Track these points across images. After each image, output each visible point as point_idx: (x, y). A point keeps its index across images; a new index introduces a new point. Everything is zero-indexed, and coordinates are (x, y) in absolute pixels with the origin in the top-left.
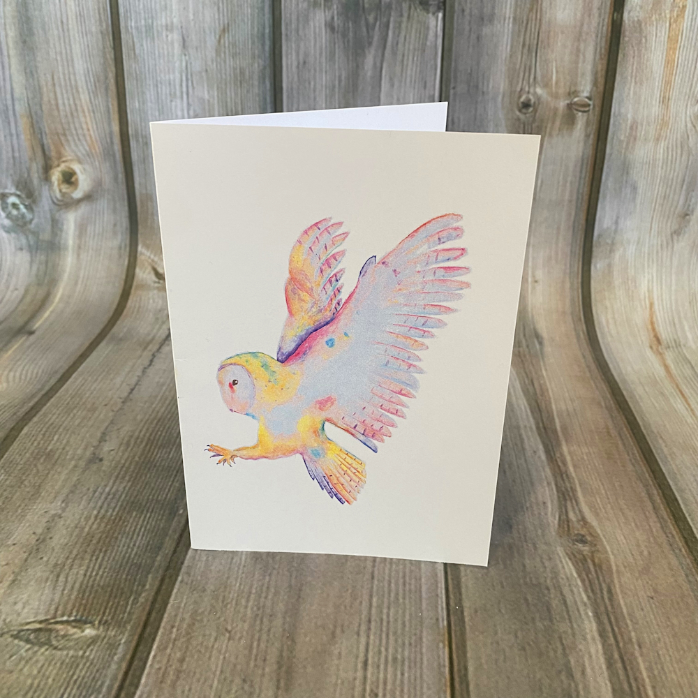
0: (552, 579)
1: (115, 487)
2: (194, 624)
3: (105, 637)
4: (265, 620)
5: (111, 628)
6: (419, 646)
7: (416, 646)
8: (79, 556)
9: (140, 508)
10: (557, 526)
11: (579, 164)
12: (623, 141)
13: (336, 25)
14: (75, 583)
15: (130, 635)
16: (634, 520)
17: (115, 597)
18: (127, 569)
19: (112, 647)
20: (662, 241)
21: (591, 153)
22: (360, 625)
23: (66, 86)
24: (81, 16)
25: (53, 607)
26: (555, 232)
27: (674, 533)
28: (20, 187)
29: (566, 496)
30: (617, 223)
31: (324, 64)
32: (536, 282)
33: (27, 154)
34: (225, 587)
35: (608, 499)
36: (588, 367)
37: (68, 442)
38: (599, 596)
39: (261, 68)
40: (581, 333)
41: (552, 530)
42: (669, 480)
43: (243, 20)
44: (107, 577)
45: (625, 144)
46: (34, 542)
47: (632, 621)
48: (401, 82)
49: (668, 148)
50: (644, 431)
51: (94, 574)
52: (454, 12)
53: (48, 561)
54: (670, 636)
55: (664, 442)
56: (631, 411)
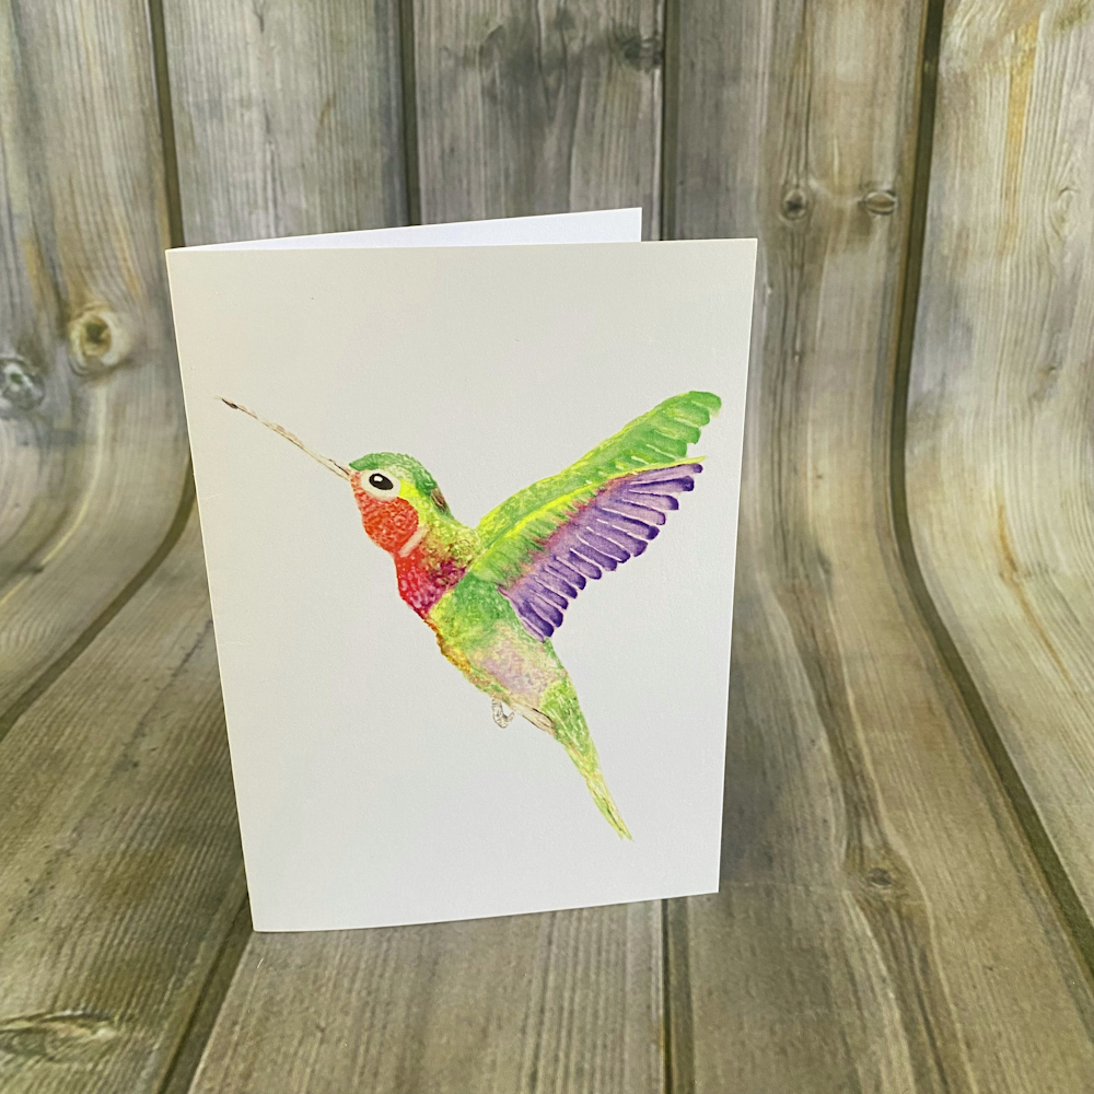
0: (834, 940)
1: (155, 807)
2: (267, 1019)
3: (128, 1041)
4: (378, 1011)
5: (138, 1028)
6: (618, 1050)
7: (613, 1050)
8: (94, 916)
9: (192, 838)
10: (843, 857)
11: (880, 295)
12: (947, 257)
13: (498, 92)
14: (85, 957)
15: (167, 1038)
16: (967, 846)
17: (148, 978)
18: (167, 935)
19: (139, 1056)
20: (1015, 410)
21: (897, 279)
22: (527, 1017)
23: (90, 195)
24: (111, 90)
25: (50, 995)
26: (847, 399)
27: (1030, 865)
28: (23, 349)
29: (859, 809)
30: (943, 383)
31: (482, 153)
32: (820, 477)
33: (33, 298)
34: (319, 960)
35: (926, 813)
36: (901, 607)
37: (86, 738)
38: (906, 966)
39: (386, 159)
40: (891, 556)
41: (836, 863)
42: (1024, 782)
43: (357, 88)
44: (136, 946)
45: (950, 263)
46: (25, 894)
47: (956, 1005)
48: (601, 176)
49: (1017, 267)
50: (987, 706)
51: (116, 942)
52: (678, 67)
53: (46, 923)
54: (1017, 1028)
55: (1018, 721)
56: (967, 674)
